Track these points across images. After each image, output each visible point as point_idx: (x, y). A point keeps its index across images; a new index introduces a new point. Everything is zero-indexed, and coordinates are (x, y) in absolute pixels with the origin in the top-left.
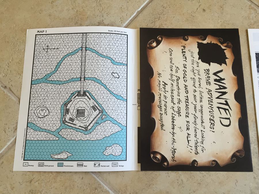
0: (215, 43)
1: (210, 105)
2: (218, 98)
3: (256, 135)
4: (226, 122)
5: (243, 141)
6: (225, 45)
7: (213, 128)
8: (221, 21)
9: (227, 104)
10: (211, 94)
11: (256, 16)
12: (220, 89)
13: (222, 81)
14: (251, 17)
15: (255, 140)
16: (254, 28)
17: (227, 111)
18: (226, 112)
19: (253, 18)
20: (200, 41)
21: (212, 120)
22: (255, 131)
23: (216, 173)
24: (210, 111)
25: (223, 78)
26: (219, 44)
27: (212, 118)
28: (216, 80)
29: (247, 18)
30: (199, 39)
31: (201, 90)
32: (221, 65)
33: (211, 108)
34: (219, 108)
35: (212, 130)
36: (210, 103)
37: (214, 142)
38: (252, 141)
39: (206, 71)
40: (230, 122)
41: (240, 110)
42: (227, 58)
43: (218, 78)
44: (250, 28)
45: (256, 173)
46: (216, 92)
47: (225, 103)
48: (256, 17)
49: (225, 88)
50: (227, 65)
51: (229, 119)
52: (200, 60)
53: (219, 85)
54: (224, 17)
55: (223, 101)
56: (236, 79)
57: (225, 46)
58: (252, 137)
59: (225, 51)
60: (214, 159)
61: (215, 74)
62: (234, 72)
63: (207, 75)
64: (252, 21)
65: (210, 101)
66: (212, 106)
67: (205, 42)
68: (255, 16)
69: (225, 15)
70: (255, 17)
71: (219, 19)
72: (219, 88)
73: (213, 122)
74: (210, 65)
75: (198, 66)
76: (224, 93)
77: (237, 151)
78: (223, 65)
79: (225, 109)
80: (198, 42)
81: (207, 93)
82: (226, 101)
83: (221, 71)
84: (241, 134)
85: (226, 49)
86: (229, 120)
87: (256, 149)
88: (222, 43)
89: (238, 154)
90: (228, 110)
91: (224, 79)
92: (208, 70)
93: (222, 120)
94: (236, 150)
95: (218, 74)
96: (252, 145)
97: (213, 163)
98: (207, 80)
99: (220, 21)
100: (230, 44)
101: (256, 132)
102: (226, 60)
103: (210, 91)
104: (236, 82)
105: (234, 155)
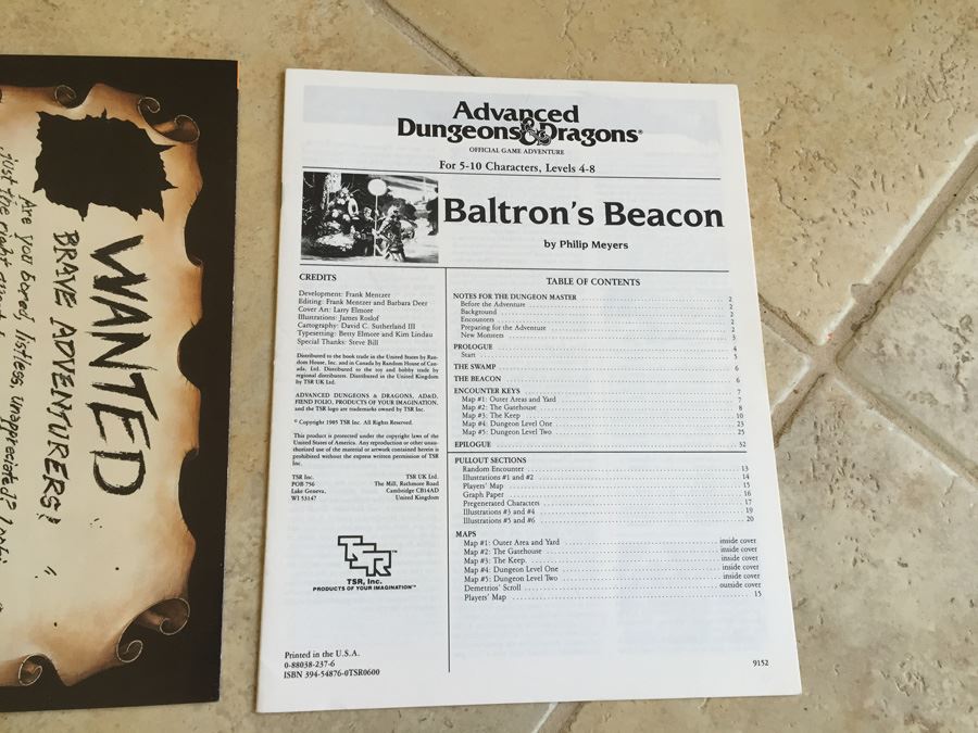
0: (122, 116)
1: (58, 398)
2: (100, 362)
3: (258, 532)
4: (123, 473)
5: (191, 556)
6: (167, 127)
7: (57, 505)
8: (174, 33)
9: (139, 389)
10: (71, 344)
11: (336, 15)
12: (119, 320)
13: (132, 288)
14: (312, 22)
15: (250, 555)
16: (317, 66)
17: (135, 423)
18: (128, 426)
19: (320, 25)
20: (55, 110)
21: (56, 465)
22: (255, 516)
23: (41, 721)
24: (51, 426)
25: (136, 272)
26: (142, 124)
27: (57, 456)
28: (101, 283)
29: (295, 22)
30: (52, 99)
31: (25, 326)
32: (135, 214)
33: (58, 410)
34: (97, 408)
35: (50, 512)
36: (61, 388)
37: (50, 571)
38: (237, 560)
39: (65, 240)
40: (142, 471)
41: (197, 418)
42: (169, 186)
43: (113, 273)
44: (303, 65)
45: (233, 715)
46: (94, 334)
47: (131, 384)
48: (335, 21)
49: (141, 317)
50: (162, 217)
51: (138, 457)
52: (43, 192)
53: (114, 306)
54: (190, 13)
55: (123, 378)
56: (199, 280)
57: (166, 135)
58: (241, 545)
59: (163, 155)
60: (35, 651)
61: (103, 255)
62: (194, 248)
63: (67, 259)
64: (315, 39)
65: (63, 378)
66: (67, 403)
67: (76, 113)
68: (330, 15)
69: (195, 7)
70: (331, 22)
71: (167, 24)
72: (111, 316)
73: (59, 476)
74: (83, 214)
75: (27, 221)
76: (135, 341)
77: (154, 609)
78: (148, 215)
79: (126, 415)
80: (42, 115)
81: (53, 341)
82: (137, 378)
83: (135, 241)
84: (184, 527)
85: (167, 147)
86: (136, 465)
87: (246, 597)
88: (154, 121)
89: (157, 620)
90: (139, 416)
91: (141, 278)
92: (73, 238)
93: (103, 462)
94: (151, 601)
95: (117, 257)
96: (231, 580)
97: (31, 668)
98: (62, 283)
99: (171, 31)
100: (189, 126)
101: (259, 520)
102: (164, 194)
103: (67, 330)
104: (194, 291)
105: (137, 628)
